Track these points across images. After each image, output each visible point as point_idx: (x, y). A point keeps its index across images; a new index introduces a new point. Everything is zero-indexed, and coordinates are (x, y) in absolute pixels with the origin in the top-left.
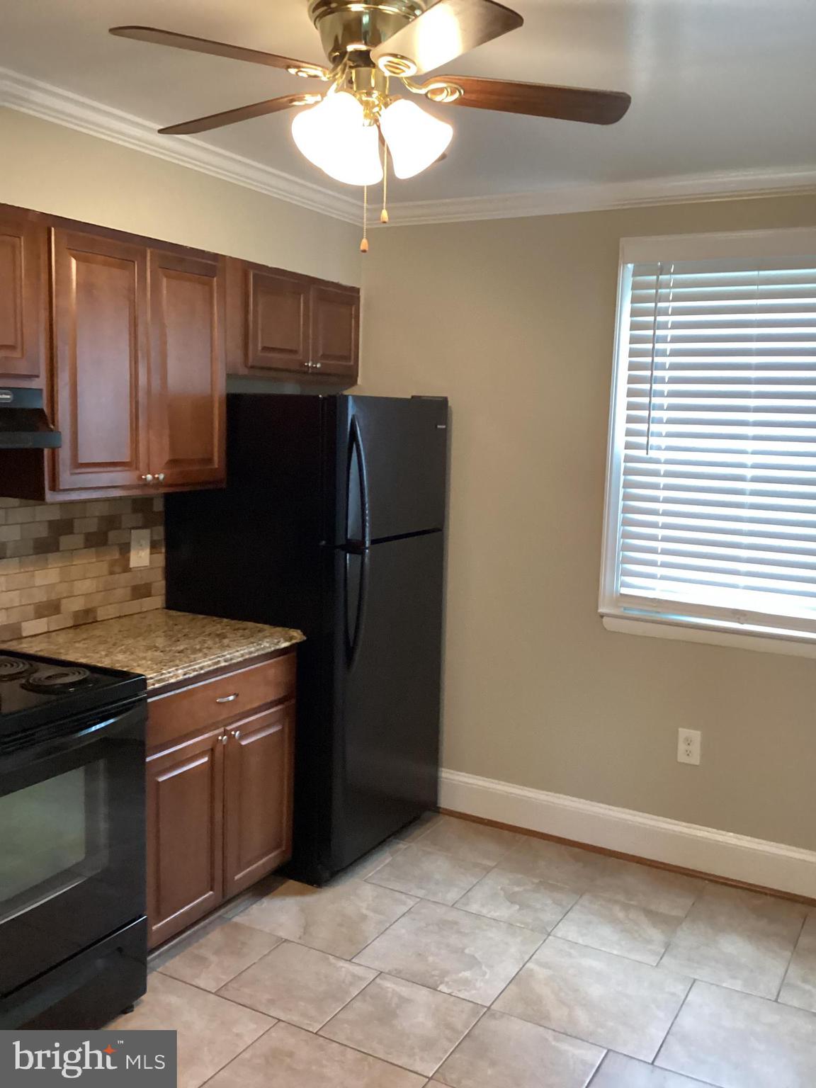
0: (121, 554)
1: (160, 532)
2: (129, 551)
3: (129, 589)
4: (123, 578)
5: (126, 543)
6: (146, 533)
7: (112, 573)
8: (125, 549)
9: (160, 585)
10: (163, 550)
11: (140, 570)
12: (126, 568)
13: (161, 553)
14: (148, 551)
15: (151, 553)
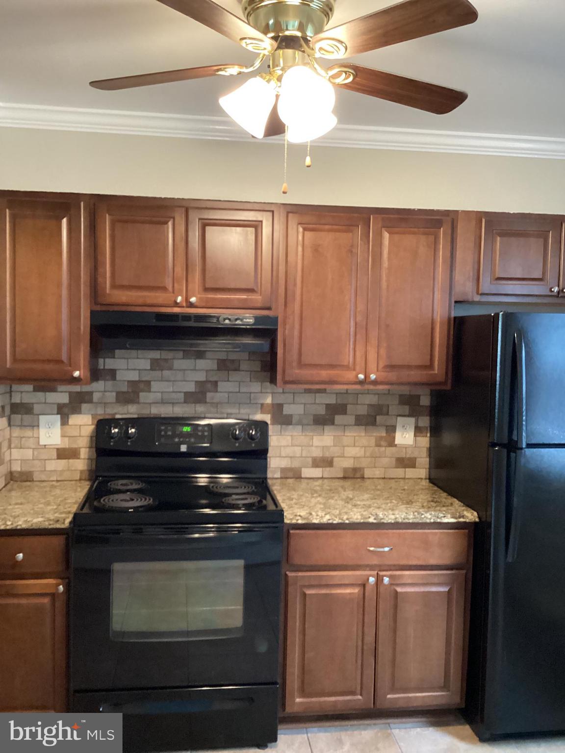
0: (386, 433)
1: (425, 421)
2: (395, 431)
3: (394, 460)
4: (390, 450)
5: (393, 426)
6: (412, 420)
7: (378, 445)
8: (391, 430)
9: (424, 460)
10: (428, 435)
11: (406, 447)
12: (391, 443)
13: (426, 436)
14: (412, 434)
15: (415, 436)
